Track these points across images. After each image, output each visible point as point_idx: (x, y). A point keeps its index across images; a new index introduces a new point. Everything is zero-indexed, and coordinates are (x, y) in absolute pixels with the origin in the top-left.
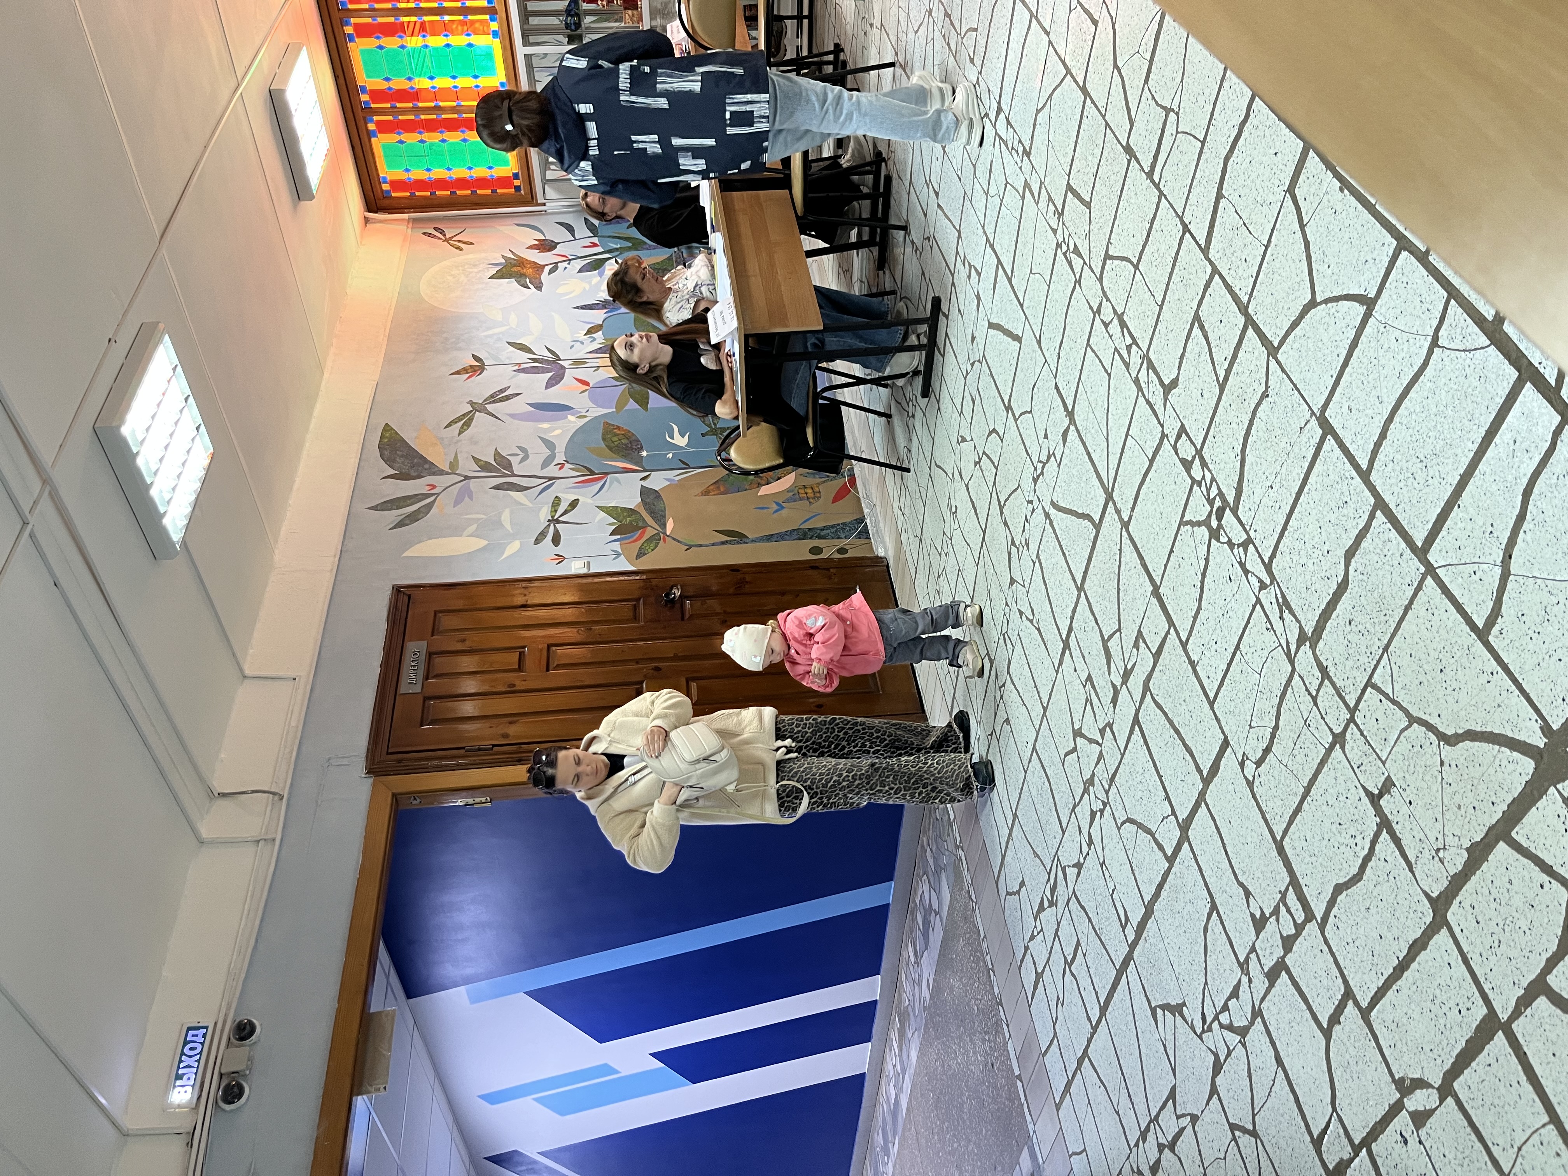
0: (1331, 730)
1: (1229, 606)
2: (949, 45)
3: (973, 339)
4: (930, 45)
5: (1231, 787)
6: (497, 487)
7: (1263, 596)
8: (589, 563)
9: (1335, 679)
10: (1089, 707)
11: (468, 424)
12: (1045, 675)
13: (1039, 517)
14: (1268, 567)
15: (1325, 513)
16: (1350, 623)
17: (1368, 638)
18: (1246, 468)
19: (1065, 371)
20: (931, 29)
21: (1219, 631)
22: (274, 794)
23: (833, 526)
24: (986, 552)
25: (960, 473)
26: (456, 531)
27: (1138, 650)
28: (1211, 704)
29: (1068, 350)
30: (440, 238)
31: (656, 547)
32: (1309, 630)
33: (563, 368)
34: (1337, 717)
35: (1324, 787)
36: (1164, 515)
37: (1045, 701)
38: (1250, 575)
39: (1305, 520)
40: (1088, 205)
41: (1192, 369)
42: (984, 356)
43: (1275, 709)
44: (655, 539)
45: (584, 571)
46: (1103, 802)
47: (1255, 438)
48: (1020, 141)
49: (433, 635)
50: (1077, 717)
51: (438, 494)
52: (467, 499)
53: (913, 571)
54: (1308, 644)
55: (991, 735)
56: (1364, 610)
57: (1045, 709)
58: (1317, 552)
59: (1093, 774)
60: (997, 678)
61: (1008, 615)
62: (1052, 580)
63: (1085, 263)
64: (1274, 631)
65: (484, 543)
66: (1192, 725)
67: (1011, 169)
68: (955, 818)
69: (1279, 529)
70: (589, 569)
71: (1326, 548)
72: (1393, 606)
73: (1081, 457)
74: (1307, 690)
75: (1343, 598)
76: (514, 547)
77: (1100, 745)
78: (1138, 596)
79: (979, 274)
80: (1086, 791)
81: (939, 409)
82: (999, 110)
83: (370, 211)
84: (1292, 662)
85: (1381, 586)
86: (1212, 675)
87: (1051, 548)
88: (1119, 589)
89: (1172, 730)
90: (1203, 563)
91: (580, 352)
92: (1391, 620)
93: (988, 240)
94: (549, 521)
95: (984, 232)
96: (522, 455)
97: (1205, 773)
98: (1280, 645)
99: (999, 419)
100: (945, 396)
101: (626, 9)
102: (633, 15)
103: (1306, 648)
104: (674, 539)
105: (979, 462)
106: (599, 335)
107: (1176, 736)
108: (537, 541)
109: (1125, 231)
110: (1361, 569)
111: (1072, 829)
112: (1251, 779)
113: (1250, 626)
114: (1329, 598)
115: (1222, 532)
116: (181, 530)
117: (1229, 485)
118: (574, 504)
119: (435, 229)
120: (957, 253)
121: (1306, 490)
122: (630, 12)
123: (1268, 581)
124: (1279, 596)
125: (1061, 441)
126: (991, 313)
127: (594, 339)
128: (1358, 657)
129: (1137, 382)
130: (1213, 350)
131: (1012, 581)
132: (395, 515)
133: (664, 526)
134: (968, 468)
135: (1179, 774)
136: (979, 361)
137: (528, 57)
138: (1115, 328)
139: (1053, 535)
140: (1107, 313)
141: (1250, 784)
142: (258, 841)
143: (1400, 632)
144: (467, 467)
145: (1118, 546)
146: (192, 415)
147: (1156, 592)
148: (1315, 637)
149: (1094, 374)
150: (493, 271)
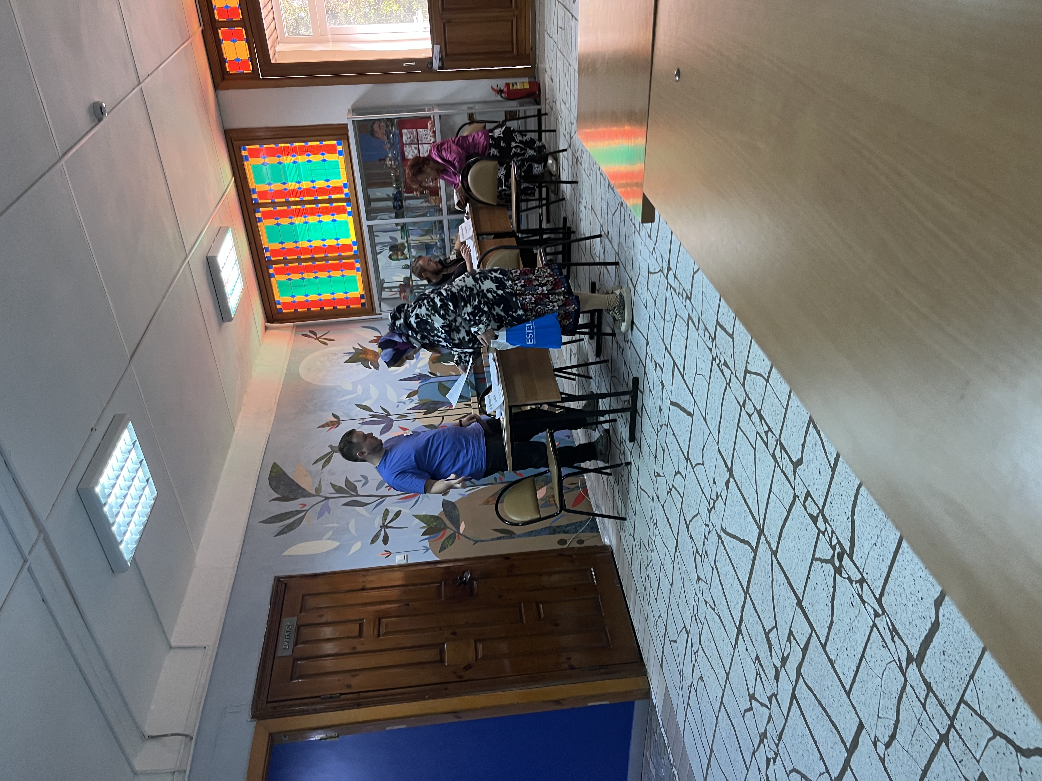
0: (938, 731)
1: (854, 623)
2: (634, 225)
3: (661, 410)
4: (623, 223)
5: (868, 760)
6: (347, 504)
7: (877, 620)
8: (407, 556)
9: (937, 693)
10: (758, 679)
11: (328, 461)
12: (726, 651)
13: (713, 537)
14: (879, 601)
15: (916, 570)
16: (944, 654)
17: (958, 667)
18: (856, 528)
19: (724, 441)
20: (622, 214)
21: (848, 640)
22: (186, 736)
23: (573, 524)
24: (679, 554)
25: (658, 497)
26: (318, 536)
27: (790, 644)
28: (848, 694)
29: (725, 428)
30: (313, 338)
31: (453, 543)
32: (915, 654)
33: (392, 421)
34: (942, 723)
35: (937, 773)
36: (801, 551)
37: (727, 668)
38: (866, 604)
39: (903, 573)
40: (732, 336)
41: (811, 455)
42: (668, 422)
43: (895, 707)
44: (452, 538)
45: (404, 562)
46: (775, 752)
47: (860, 508)
48: (684, 289)
49: (301, 612)
50: (751, 685)
51: (307, 511)
52: (326, 513)
53: (630, 558)
54: (914, 663)
55: (691, 686)
56: (952, 646)
57: (728, 674)
58: (914, 597)
59: (766, 730)
60: (692, 645)
61: (697, 602)
62: (726, 582)
63: (732, 373)
64: (889, 650)
65: (336, 544)
66: (835, 707)
67: (679, 306)
68: (668, 743)
69: (884, 575)
70: (407, 560)
71: (920, 595)
72: (974, 647)
73: (739, 500)
74: (917, 697)
75: (937, 634)
76: (357, 546)
77: (769, 709)
78: (787, 605)
79: (662, 369)
80: (761, 741)
81: (641, 451)
82: (669, 269)
83: (268, 322)
84: (904, 675)
85: (963, 631)
86: (847, 673)
87: (724, 560)
88: (773, 598)
89: (820, 708)
90: (831, 590)
91: (403, 410)
92: (973, 657)
93: (666, 348)
94: (381, 526)
95: (664, 342)
96: (364, 481)
97: (848, 745)
98: (894, 660)
99: (682, 466)
100: (644, 443)
101: (431, 195)
102: (436, 199)
103: (913, 666)
104: (465, 537)
105: (670, 492)
106: (416, 397)
107: (824, 713)
108: (373, 542)
109: (758, 357)
110: (947, 615)
111: (753, 769)
112: (882, 756)
113: (870, 641)
114: (926, 633)
115: (843, 570)
116: (132, 551)
117: (845, 538)
118: (398, 514)
119: (311, 332)
120: (647, 353)
121: (901, 551)
122: (434, 198)
123: (880, 612)
124: (890, 624)
125: (725, 488)
126: (672, 395)
127: (412, 400)
128: (952, 680)
129: (774, 456)
130: (825, 443)
131: (699, 579)
132: (277, 526)
133: (458, 527)
134: (663, 495)
135: (829, 742)
136: (665, 425)
137: (370, 227)
138: (756, 418)
139: (724, 551)
140: (749, 408)
141: (882, 760)
142: (174, 772)
143: (981, 666)
144: (327, 490)
145: (771, 567)
146: (144, 473)
147: (799, 604)
148: (919, 659)
149: (744, 448)
150: (347, 358)
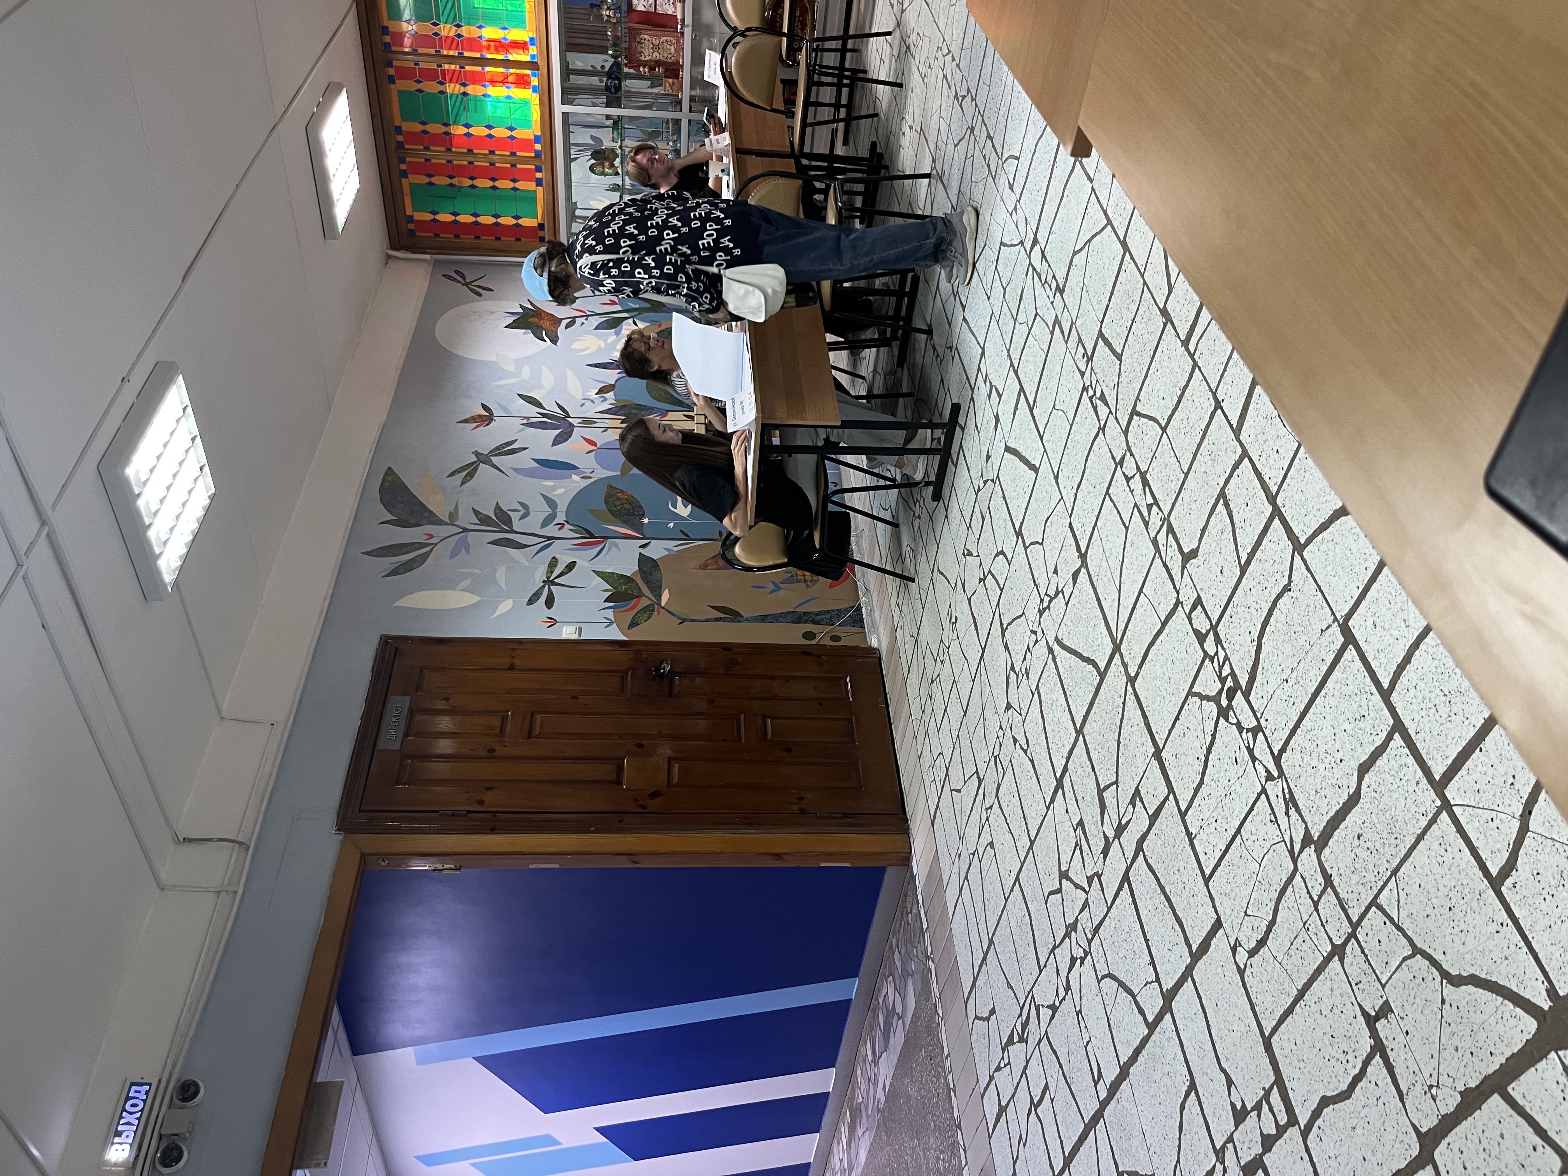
0: (1331, 939)
1: (1233, 788)
2: (988, 166)
3: (988, 457)
4: (969, 162)
5: (1220, 970)
6: (495, 543)
7: (1269, 786)
8: (580, 629)
9: (1338, 890)
10: (1078, 851)
11: (471, 475)
12: (1035, 810)
13: (1041, 650)
14: (1277, 760)
15: (1341, 721)
16: (1359, 838)
17: (1377, 857)
18: (1261, 656)
19: (1081, 513)
20: (971, 146)
21: (1220, 810)
22: (240, 843)
23: (828, 612)
24: (983, 670)
25: (963, 585)
26: (450, 585)
27: (1134, 808)
28: (1207, 880)
29: (1085, 493)
30: (459, 282)
31: (649, 618)
32: (1316, 834)
33: (571, 425)
34: (1339, 930)
35: (1320, 994)
36: (1172, 681)
37: (1033, 834)
38: (1257, 762)
39: (1320, 723)
40: (1119, 357)
41: (1214, 545)
42: (998, 476)
43: (1273, 903)
44: (649, 610)
45: (575, 637)
46: (1084, 950)
47: (1273, 628)
48: (1054, 277)
49: (417, 691)
50: (1065, 859)
51: (435, 545)
52: (463, 551)
53: (906, 669)
54: (1313, 846)
55: (973, 854)
56: (1374, 828)
57: (1032, 842)
58: (1330, 758)
59: (1077, 920)
60: (984, 798)
61: (1001, 739)
62: (1051, 716)
63: (1111, 412)
64: (1279, 826)
65: (476, 599)
66: (1184, 897)
67: (1043, 302)
68: (928, 928)
69: (1291, 725)
70: (580, 635)
71: (1339, 756)
72: (1405, 832)
73: (1090, 601)
74: (1308, 892)
75: (1354, 810)
76: (506, 606)
77: (1087, 893)
78: (1138, 754)
79: (1000, 396)
80: (1067, 935)
81: (946, 517)
82: (1035, 242)
83: (393, 248)
84: (1295, 861)
85: (1393, 809)
86: (1210, 852)
87: (1052, 684)
88: (1119, 742)
89: (1163, 897)
90: (1209, 739)
91: (590, 411)
92: (1402, 845)
93: (1012, 365)
94: (544, 581)
95: (1009, 356)
96: (523, 511)
97: (1194, 948)
98: (1284, 841)
99: (1009, 543)
100: (954, 504)
101: (666, 77)
102: (673, 83)
103: (1310, 851)
104: (669, 612)
105: (984, 580)
106: (610, 395)
107: (1166, 903)
108: (531, 602)
109: (1155, 392)
110: (1374, 786)
111: (1050, 970)
112: (1242, 967)
113: (1253, 813)
114: (1338, 807)
115: (1231, 713)
116: (174, 571)
117: (1243, 668)
118: (571, 566)
119: (457, 272)
120: (979, 369)
121: (1323, 693)
122: (670, 81)
123: (1276, 774)
124: (1286, 791)
125: (1071, 581)
126: (1009, 437)
127: (606, 399)
128: (1364, 873)
129: (1155, 542)
130: (1237, 531)
131: (1009, 706)
132: (389, 563)
133: (659, 596)
134: (972, 583)
135: (1167, 943)
136: (992, 480)
137: (565, 115)
138: (1136, 483)
139: (1055, 671)
140: (1130, 467)
141: (1241, 972)
142: (219, 892)
143: (1410, 859)
144: (467, 519)
145: (1122, 699)
146: (198, 455)
147: (1158, 754)
148: (1321, 842)
149: (1111, 523)
150: (510, 320)
